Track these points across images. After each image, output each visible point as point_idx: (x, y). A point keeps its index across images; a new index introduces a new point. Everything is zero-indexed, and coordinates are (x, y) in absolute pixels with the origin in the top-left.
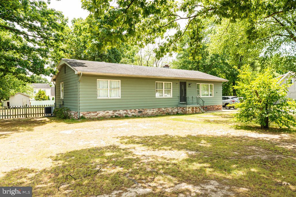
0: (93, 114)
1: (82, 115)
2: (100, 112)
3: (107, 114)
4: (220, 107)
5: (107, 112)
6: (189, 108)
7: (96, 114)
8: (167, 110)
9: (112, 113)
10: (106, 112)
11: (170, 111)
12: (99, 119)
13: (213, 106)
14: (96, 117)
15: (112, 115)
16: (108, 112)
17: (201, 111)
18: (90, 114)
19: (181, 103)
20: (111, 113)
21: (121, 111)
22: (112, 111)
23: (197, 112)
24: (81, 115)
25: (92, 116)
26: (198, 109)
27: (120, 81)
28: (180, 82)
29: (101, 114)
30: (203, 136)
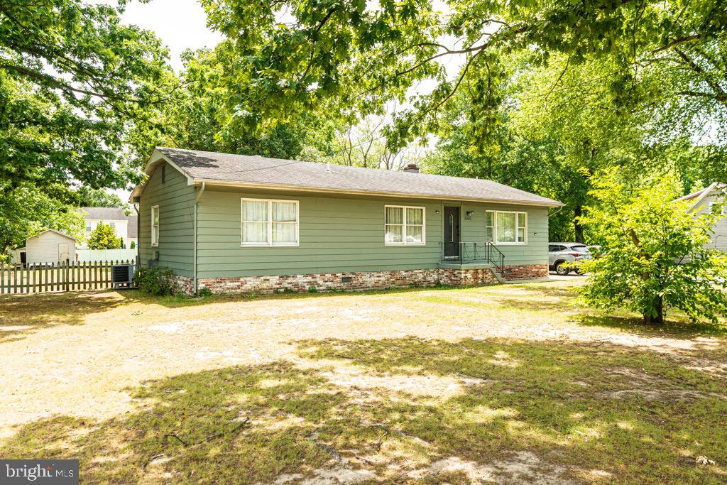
0: (230, 284)
1: (204, 285)
2: (248, 279)
3: (265, 285)
4: (542, 270)
5: (265, 280)
6: (467, 270)
7: (239, 284)
9: (278, 282)
10: (262, 278)
11: (420, 278)
12: (245, 296)
13: (525, 267)
14: (239, 291)
15: (278, 286)
16: (268, 280)
17: (495, 279)
18: (222, 284)
20: (274, 281)
21: (298, 276)
22: (278, 277)
23: (487, 281)
24: (201, 286)
25: (228, 289)
26: (489, 274)
27: (297, 202)
28: (445, 207)
29: (251, 283)
30: (501, 342)
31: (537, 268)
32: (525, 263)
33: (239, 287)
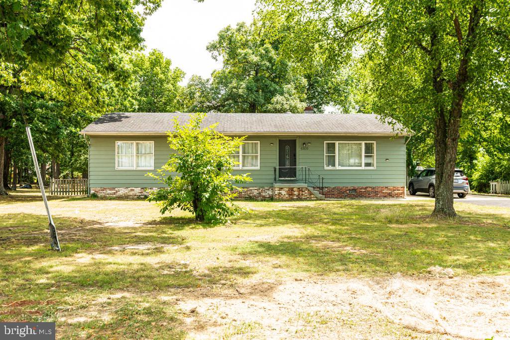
0: (109, 192)
1: (94, 191)
2: (121, 189)
3: (131, 193)
4: (396, 192)
5: (131, 190)
6: (282, 188)
7: (115, 191)
8: (249, 192)
9: (140, 191)
10: (130, 189)
11: (255, 194)
12: (120, 198)
13: (374, 188)
14: (115, 196)
15: (140, 194)
16: (133, 190)
18: (104, 191)
19: (281, 180)
20: (137, 191)
21: (154, 188)
22: (140, 189)
23: (303, 197)
24: (92, 192)
25: (108, 194)
26: (306, 192)
27: (153, 142)
28: (279, 140)
29: (122, 191)
31: (390, 189)
32: (374, 185)
33: (114, 193)
